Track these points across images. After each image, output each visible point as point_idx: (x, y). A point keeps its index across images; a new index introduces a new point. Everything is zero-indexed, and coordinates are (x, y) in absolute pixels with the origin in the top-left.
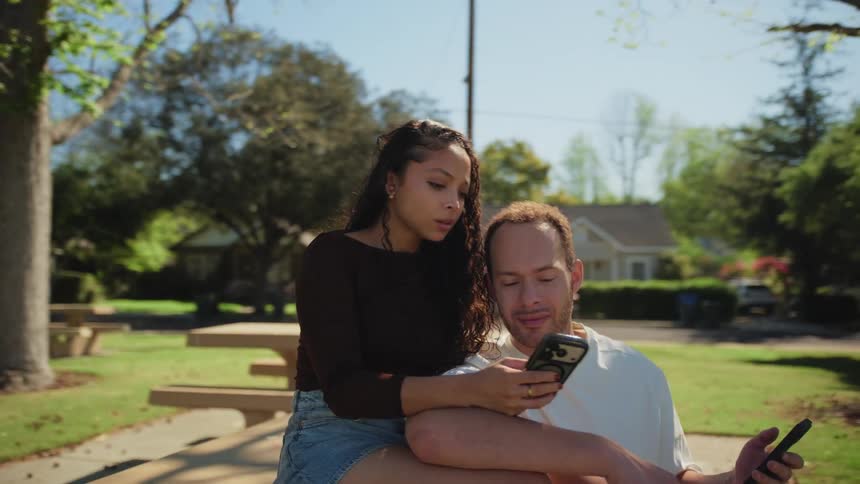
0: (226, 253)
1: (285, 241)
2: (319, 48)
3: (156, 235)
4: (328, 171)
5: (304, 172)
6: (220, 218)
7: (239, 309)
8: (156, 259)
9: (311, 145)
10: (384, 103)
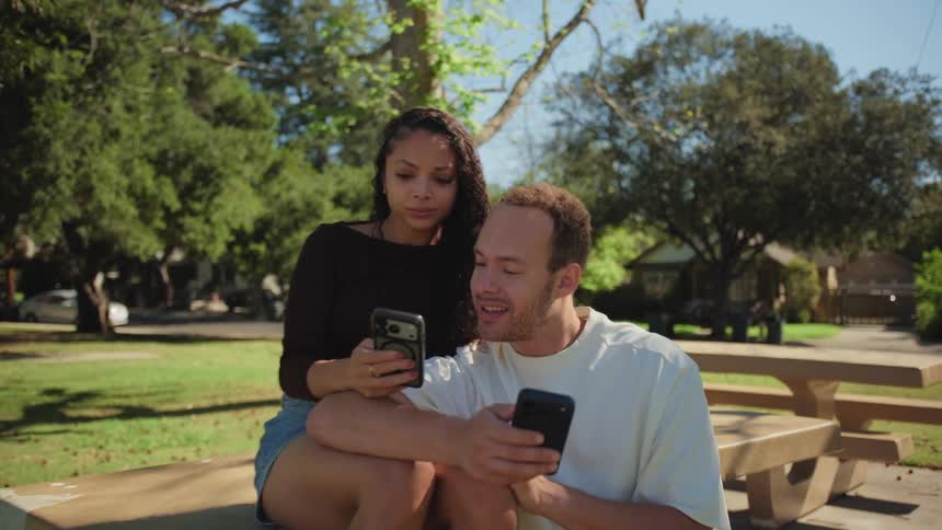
0: (684, 270)
1: (745, 255)
2: (779, 33)
3: (609, 252)
4: (790, 173)
5: (763, 176)
6: (673, 232)
7: (697, 330)
8: (612, 278)
9: (770, 145)
10: (860, 89)
